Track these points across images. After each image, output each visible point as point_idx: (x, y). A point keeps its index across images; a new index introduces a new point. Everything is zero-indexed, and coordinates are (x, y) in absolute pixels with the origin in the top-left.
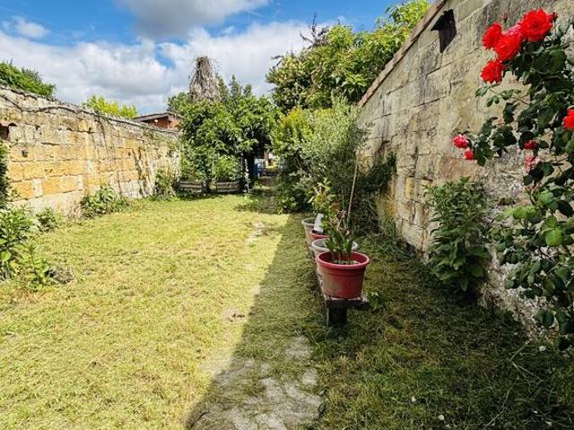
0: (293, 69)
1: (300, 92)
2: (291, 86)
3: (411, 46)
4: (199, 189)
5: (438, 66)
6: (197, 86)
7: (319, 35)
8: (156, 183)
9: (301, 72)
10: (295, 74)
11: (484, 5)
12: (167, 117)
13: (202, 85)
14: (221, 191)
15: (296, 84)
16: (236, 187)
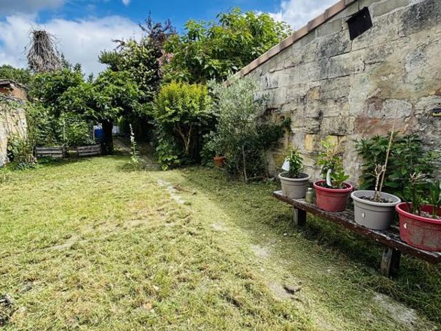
0: (138, 52)
1: (144, 71)
2: (137, 65)
3: (305, 35)
4: (59, 154)
5: (346, 50)
6: (37, 58)
7: (154, 28)
8: (8, 151)
9: (145, 55)
10: (139, 56)
11: (412, 4)
12: (9, 84)
13: (43, 57)
14: (82, 154)
15: (141, 64)
16: (99, 149)
